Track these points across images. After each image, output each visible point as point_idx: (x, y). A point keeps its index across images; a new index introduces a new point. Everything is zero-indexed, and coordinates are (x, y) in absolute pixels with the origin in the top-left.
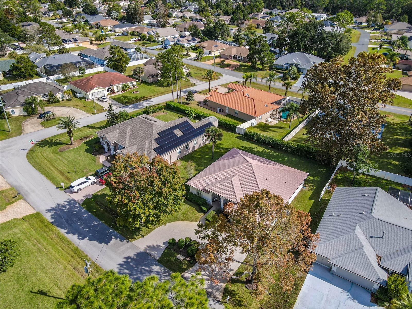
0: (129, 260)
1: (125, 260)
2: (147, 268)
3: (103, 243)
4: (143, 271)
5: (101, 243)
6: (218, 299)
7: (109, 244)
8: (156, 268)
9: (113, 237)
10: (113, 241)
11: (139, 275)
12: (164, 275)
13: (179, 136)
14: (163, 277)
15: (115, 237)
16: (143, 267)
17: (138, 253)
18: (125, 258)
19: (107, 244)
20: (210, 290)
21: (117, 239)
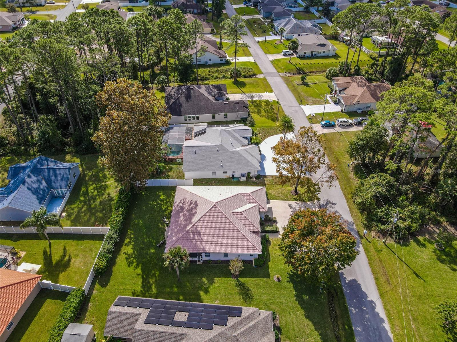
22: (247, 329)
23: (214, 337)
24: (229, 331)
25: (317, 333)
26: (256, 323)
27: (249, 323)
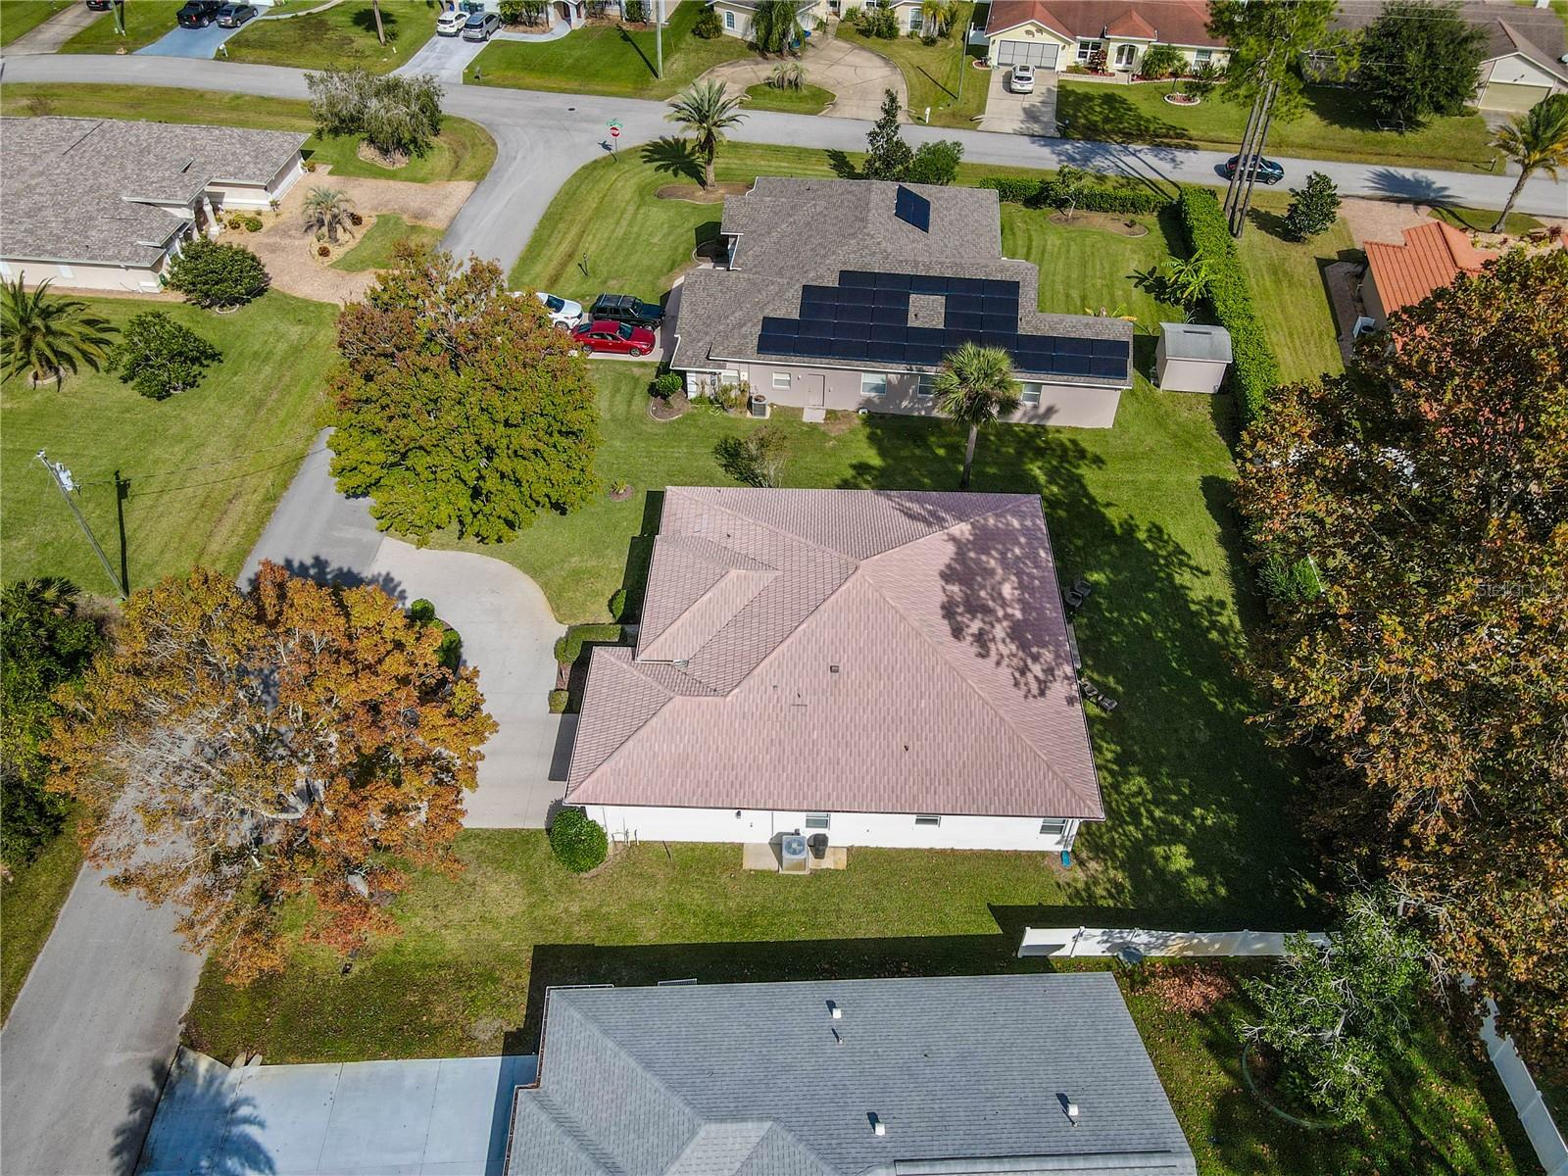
0: (312, 572)
1: (309, 562)
10: (366, 502)
13: (912, 323)
17: (349, 572)
18: (317, 558)
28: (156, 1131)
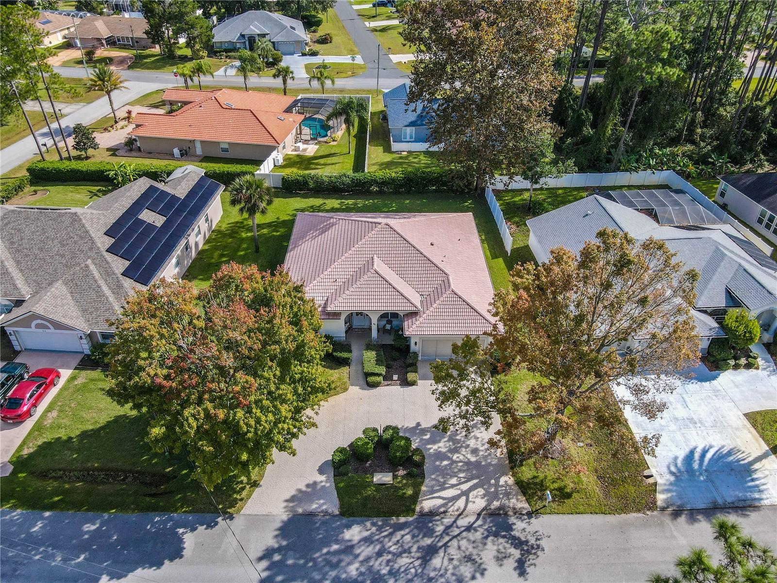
0: (277, 557)
1: (264, 564)
2: (335, 547)
3: (167, 562)
4: (335, 560)
5: (159, 564)
6: (524, 512)
7: (185, 553)
8: (354, 533)
9: (181, 531)
10: (189, 540)
11: (333, 574)
12: (385, 537)
13: (159, 225)
14: (387, 540)
15: (185, 527)
16: (325, 551)
17: (279, 529)
18: (260, 559)
19: (181, 557)
20: (496, 504)
21: (194, 529)
22: (96, 281)
23: (87, 232)
24: (96, 253)
25: (76, 433)
26: (107, 298)
27: (110, 288)
28: (701, 505)
